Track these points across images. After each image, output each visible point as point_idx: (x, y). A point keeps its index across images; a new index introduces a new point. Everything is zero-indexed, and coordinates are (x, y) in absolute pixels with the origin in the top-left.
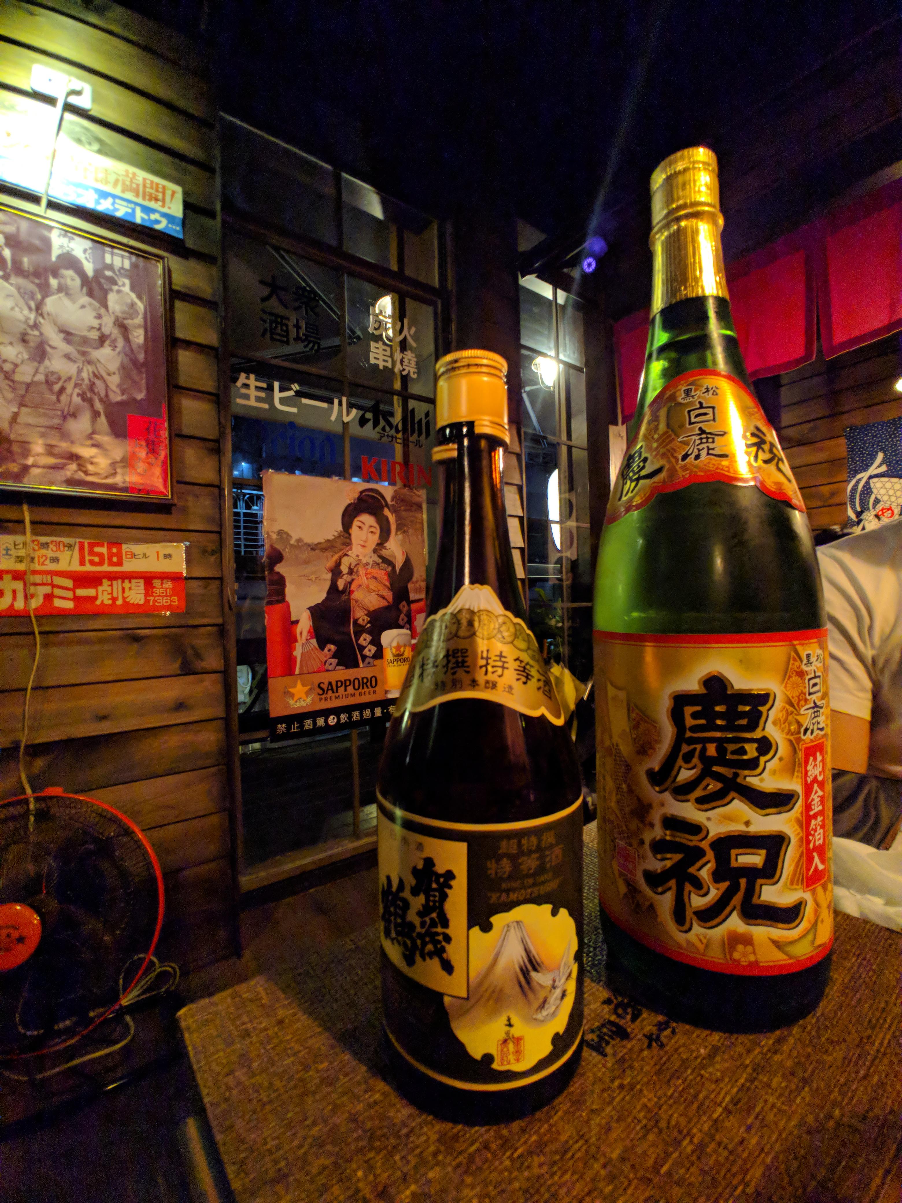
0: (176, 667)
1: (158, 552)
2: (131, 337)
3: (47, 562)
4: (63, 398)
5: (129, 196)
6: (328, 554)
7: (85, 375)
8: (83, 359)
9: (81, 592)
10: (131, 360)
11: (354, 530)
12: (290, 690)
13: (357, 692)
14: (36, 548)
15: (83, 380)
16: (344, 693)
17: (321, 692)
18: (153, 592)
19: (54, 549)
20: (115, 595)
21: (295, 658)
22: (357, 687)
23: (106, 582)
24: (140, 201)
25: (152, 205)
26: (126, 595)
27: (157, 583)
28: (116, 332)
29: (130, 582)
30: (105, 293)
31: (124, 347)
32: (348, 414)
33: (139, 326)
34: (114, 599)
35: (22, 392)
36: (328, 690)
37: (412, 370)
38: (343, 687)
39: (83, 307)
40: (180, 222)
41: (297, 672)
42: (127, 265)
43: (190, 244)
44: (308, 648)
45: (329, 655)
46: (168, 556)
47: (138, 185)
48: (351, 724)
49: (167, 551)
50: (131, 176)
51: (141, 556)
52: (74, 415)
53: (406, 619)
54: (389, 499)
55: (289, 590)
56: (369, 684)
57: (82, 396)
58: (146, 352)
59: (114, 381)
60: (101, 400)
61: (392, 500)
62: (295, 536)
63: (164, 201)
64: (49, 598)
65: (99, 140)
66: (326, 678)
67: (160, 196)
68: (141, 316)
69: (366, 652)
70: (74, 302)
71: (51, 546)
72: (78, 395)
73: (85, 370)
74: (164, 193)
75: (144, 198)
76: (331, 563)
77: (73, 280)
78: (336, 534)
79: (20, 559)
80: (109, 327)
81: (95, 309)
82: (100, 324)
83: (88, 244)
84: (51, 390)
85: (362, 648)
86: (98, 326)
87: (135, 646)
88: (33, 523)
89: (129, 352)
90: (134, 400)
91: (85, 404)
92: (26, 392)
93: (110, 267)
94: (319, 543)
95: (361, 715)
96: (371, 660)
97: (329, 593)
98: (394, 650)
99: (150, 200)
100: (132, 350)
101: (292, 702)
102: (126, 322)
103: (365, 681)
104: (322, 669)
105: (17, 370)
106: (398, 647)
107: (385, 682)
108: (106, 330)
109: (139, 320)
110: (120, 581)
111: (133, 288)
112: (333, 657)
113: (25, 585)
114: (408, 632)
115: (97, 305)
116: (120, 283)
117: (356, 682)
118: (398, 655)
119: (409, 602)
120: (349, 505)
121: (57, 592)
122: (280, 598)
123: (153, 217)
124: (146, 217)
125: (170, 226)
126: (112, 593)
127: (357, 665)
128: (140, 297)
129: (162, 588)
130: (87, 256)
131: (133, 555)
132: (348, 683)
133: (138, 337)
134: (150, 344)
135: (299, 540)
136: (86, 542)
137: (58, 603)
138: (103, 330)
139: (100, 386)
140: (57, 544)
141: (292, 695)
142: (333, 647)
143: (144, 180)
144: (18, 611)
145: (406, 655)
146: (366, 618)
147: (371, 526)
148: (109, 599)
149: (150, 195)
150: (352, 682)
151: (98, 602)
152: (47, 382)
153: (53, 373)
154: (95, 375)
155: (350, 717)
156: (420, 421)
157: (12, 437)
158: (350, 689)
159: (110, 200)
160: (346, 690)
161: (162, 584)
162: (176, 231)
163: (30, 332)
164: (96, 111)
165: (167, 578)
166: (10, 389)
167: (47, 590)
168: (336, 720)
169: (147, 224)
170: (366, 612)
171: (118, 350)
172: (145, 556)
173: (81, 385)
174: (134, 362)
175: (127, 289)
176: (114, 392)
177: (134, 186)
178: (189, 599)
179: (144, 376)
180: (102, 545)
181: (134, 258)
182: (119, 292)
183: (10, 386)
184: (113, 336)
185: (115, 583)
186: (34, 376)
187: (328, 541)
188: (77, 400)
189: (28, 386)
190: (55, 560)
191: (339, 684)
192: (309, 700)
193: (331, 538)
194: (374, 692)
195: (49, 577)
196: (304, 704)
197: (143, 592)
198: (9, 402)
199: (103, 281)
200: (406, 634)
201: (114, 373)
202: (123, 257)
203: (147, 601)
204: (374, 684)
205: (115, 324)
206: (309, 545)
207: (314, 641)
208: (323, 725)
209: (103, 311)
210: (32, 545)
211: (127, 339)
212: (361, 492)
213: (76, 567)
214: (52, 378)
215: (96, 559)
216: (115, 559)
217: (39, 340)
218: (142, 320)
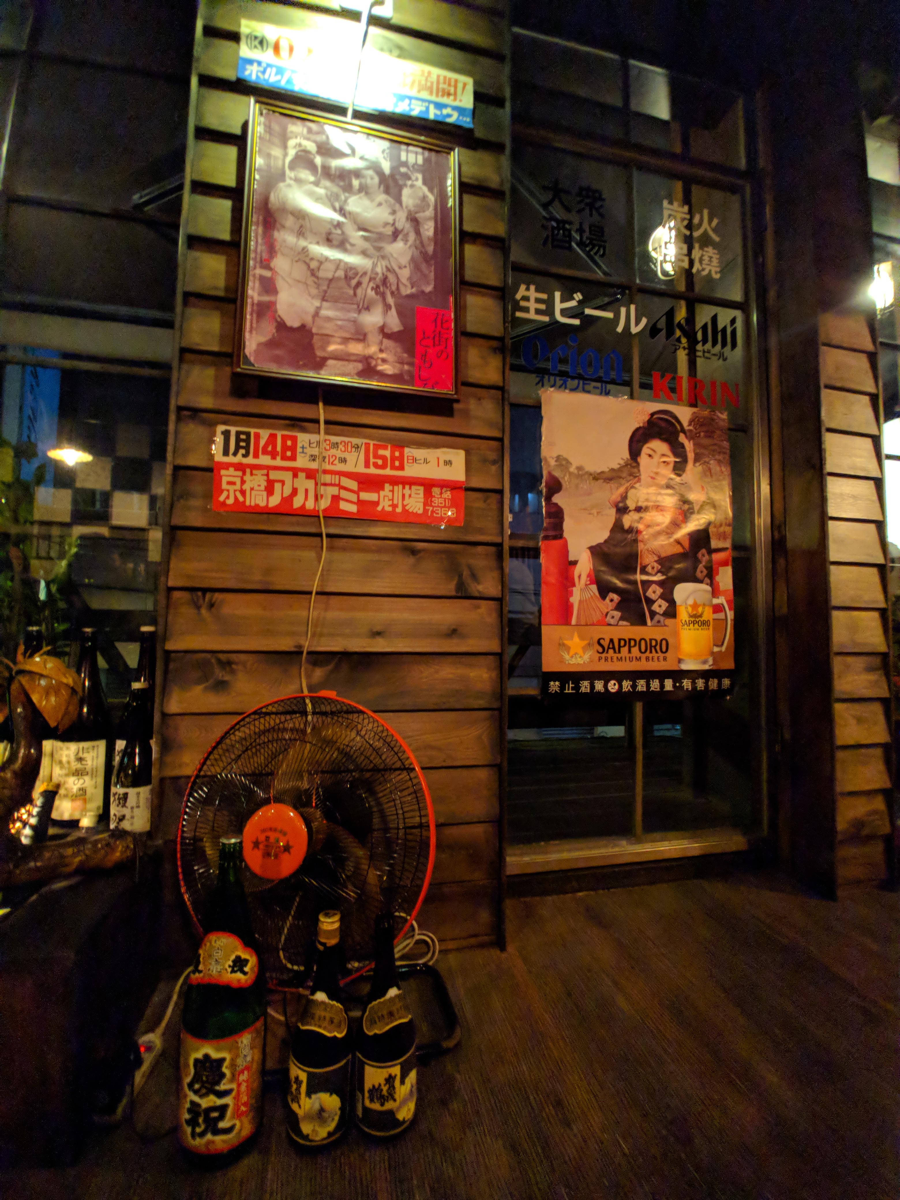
0: (450, 588)
1: (438, 459)
2: (421, 230)
3: (336, 462)
4: (359, 291)
5: (425, 95)
6: (613, 485)
7: (379, 270)
8: (378, 254)
9: (365, 496)
10: (421, 252)
11: (643, 459)
12: (566, 642)
13: (644, 656)
14: (328, 447)
15: (377, 274)
16: (628, 656)
17: (601, 650)
18: (431, 501)
19: (343, 449)
20: (395, 502)
21: (572, 606)
22: (643, 649)
23: (387, 487)
24: (433, 98)
25: (445, 100)
26: (405, 503)
27: (436, 491)
28: (408, 226)
29: (410, 488)
30: (400, 189)
31: (415, 240)
32: (637, 324)
33: (429, 219)
34: (394, 506)
35: (325, 288)
36: (609, 648)
37: (714, 270)
38: (627, 648)
39: (380, 204)
40: (471, 113)
41: (574, 621)
42: (420, 160)
43: (479, 134)
44: (587, 595)
45: (611, 606)
46: (448, 463)
47: (432, 83)
48: (634, 695)
49: (448, 458)
50: (426, 74)
51: (422, 461)
52: (368, 309)
53: (705, 572)
54: (685, 424)
55: (568, 525)
56: (658, 648)
57: (376, 289)
58: (436, 244)
59: (405, 274)
60: (392, 293)
61: (690, 425)
62: (575, 462)
63: (455, 94)
64: (336, 499)
65: (400, 48)
66: (608, 633)
67: (452, 90)
68: (431, 209)
69: (655, 607)
70: (372, 200)
71: (340, 446)
72: (372, 289)
73: (379, 264)
74: (456, 87)
75: (437, 95)
76: (616, 495)
77: (372, 178)
78: (622, 462)
79: (313, 458)
80: (402, 222)
81: (390, 206)
82: (394, 220)
83: (386, 144)
84: (349, 285)
85: (650, 602)
86: (391, 222)
87: (412, 560)
88: (327, 422)
89: (420, 246)
90: (423, 292)
91: (378, 297)
92: (328, 287)
93: (405, 164)
94: (602, 472)
95: (648, 686)
96: (662, 619)
97: (612, 531)
98: (690, 609)
99: (443, 96)
100: (422, 243)
101: (567, 657)
102: (418, 215)
103: (654, 643)
104: (603, 623)
105: (322, 267)
106: (695, 606)
107: (678, 647)
108: (399, 225)
109: (430, 212)
110: (401, 486)
111: (425, 183)
112: (617, 608)
113: (316, 484)
114: (709, 588)
115: (392, 201)
116: (413, 178)
117: (643, 643)
118: (695, 616)
119: (711, 551)
120: (637, 429)
121: (344, 494)
122: (557, 533)
123: (445, 112)
124: (438, 113)
125: (461, 118)
126: (392, 500)
127: (644, 623)
128: (431, 190)
129: (441, 497)
130: (386, 155)
131: (415, 460)
132: (632, 643)
133: (429, 229)
134: (439, 236)
135: (579, 468)
136: (372, 443)
137: (344, 506)
138: (397, 224)
139: (392, 279)
140: (346, 444)
141: (568, 649)
142: (616, 597)
143: (438, 76)
144: (309, 510)
145: (705, 617)
146: (656, 565)
147: (663, 455)
148: (389, 506)
149: (443, 90)
150: (638, 643)
151: (379, 508)
152: (346, 277)
153: (351, 268)
154: (388, 270)
155: (634, 686)
156: (724, 329)
157: (314, 330)
158: (635, 651)
159: (407, 101)
160: (630, 651)
161: (441, 493)
162: (466, 122)
163: (334, 231)
164: (397, 19)
165: (447, 487)
166: (316, 286)
167: (334, 491)
168: (617, 687)
169: (440, 119)
170: (656, 558)
171: (409, 243)
172: (426, 461)
173: (375, 279)
174: (424, 255)
175: (419, 183)
176: (405, 286)
177: (429, 84)
178: (469, 512)
179: (433, 268)
180: (385, 448)
181: (427, 153)
182: (412, 186)
183: (315, 283)
184: (405, 231)
185: (396, 488)
186: (335, 272)
187: (612, 470)
188: (371, 293)
189: (330, 281)
190: (344, 461)
191: (622, 643)
192: (586, 657)
193: (616, 467)
194: (665, 659)
195: (337, 477)
196: (580, 661)
197: (422, 500)
198: (313, 297)
199: (398, 177)
200: (706, 591)
201: (405, 267)
202: (416, 153)
203: (425, 511)
204: (664, 649)
205: (407, 219)
206: (591, 474)
207: (594, 587)
208: (603, 690)
209: (397, 206)
210: (325, 444)
211: (418, 233)
212: (652, 415)
213: (361, 469)
214: (350, 274)
215: (380, 462)
216: (397, 463)
217: (341, 238)
218: (433, 212)
